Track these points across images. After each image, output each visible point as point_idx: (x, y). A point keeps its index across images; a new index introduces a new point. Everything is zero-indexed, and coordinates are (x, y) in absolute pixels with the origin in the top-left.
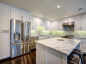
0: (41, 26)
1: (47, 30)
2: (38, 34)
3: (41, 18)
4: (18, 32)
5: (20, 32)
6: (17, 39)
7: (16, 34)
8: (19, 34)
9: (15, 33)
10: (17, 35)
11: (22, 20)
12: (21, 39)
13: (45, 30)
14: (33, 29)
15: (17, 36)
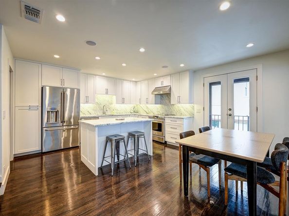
0: (107, 93)
1: (123, 103)
2: (102, 111)
3: (107, 77)
4: (55, 109)
5: (59, 108)
6: (53, 120)
7: (52, 112)
8: (56, 112)
9: (49, 110)
10: (52, 114)
11: (61, 86)
12: (60, 119)
13: (117, 103)
14: (87, 102)
15: (53, 116)
